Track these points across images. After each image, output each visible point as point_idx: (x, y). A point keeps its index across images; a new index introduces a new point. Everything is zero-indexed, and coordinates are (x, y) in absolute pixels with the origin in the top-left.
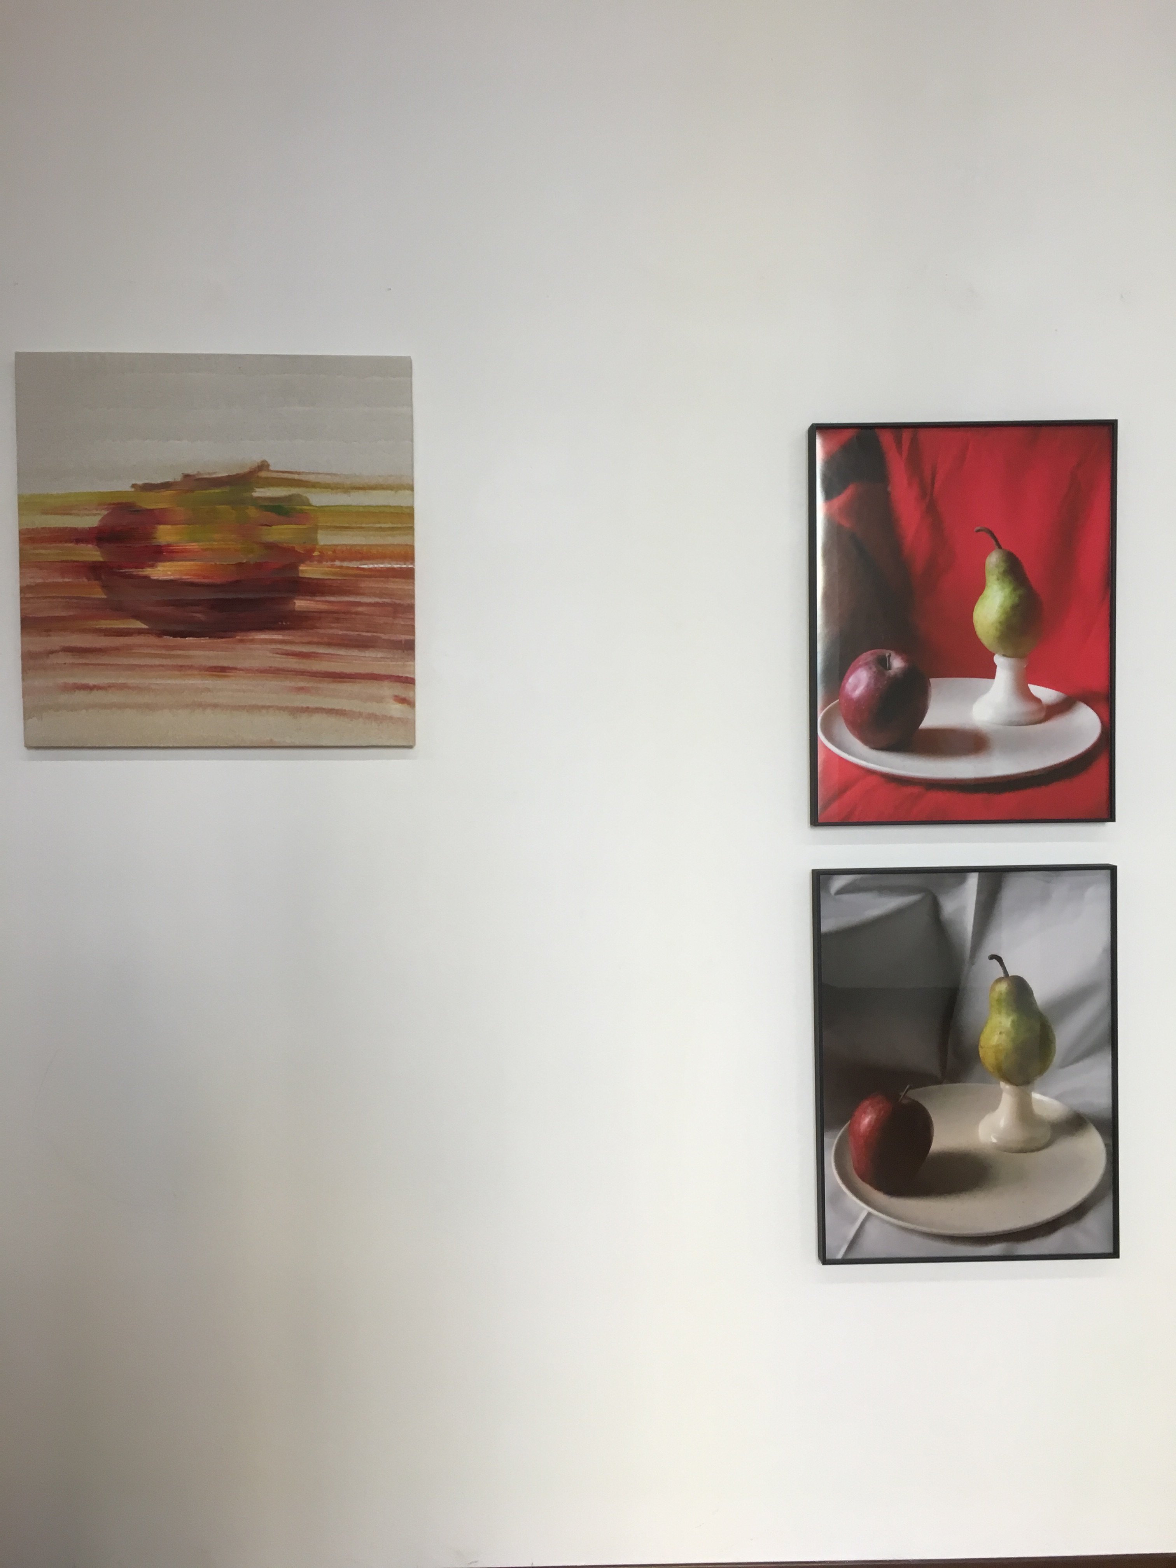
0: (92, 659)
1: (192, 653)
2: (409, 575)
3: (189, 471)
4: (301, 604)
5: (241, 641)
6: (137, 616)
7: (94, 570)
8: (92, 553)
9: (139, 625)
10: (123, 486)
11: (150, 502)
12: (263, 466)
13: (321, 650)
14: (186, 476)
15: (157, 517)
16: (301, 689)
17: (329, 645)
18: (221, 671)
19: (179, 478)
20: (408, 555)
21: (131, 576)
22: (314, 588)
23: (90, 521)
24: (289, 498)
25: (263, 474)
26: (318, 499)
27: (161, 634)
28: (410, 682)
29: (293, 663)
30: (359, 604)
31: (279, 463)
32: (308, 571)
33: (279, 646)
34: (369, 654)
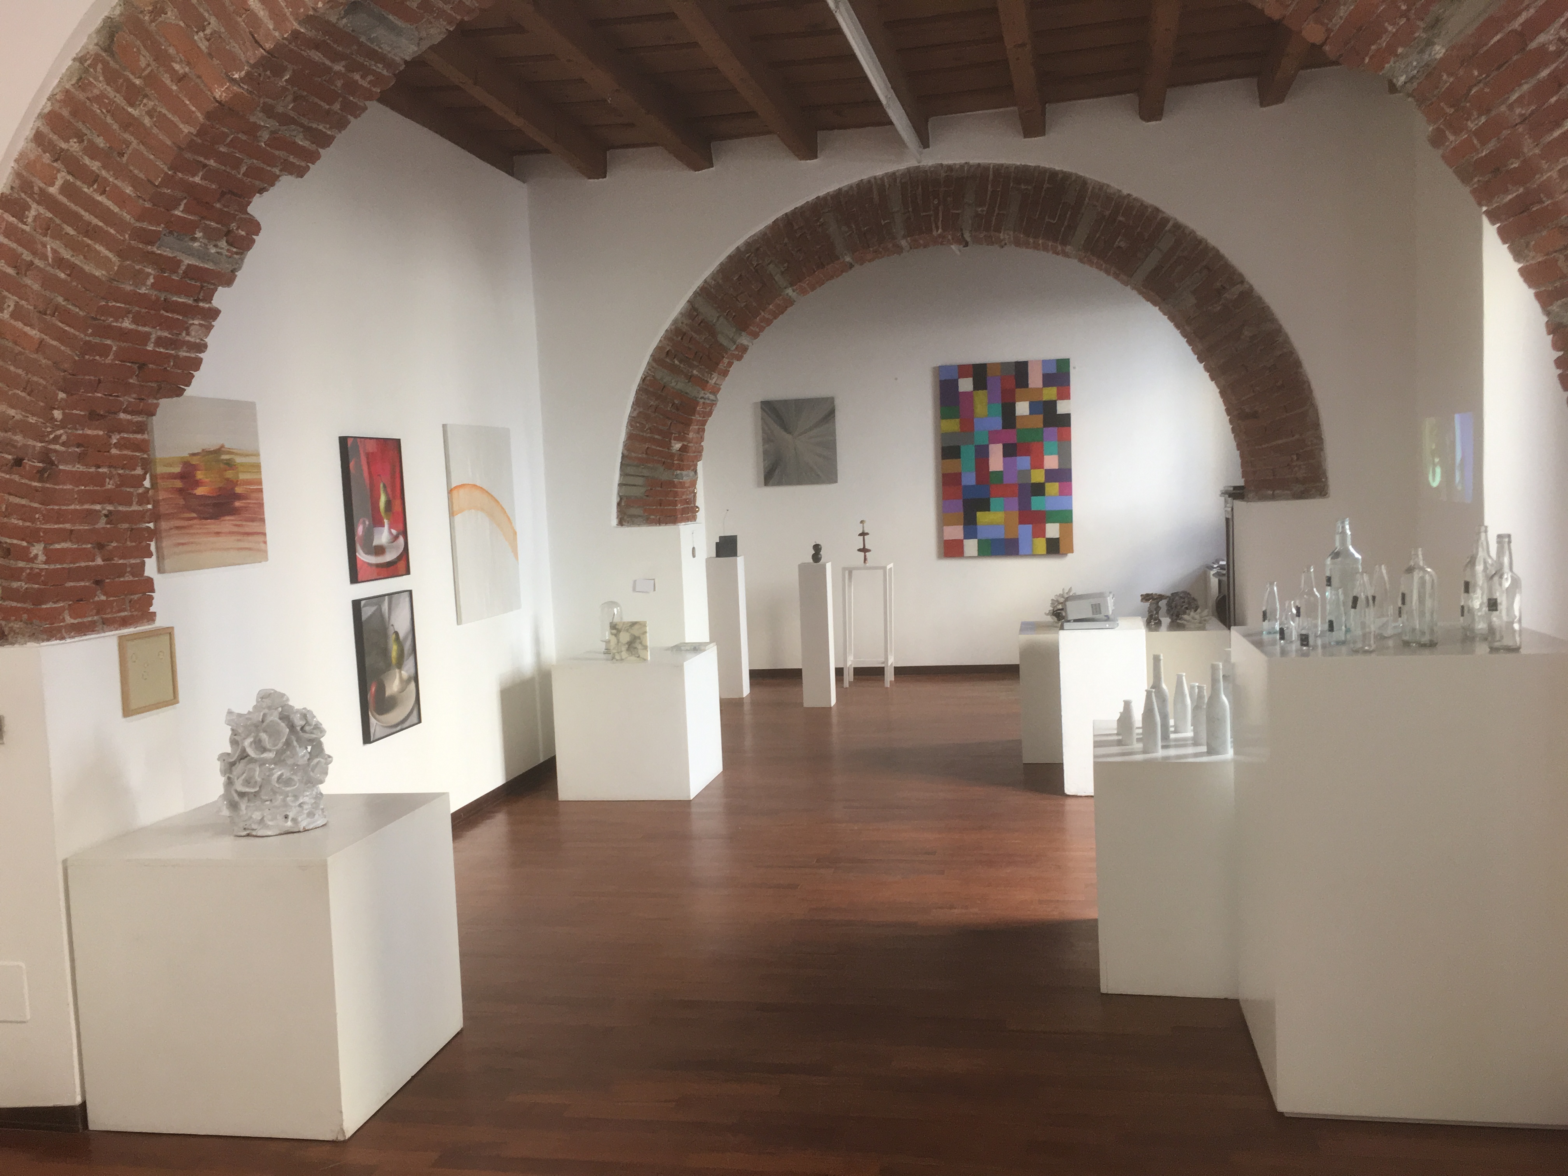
0: (183, 531)
1: (209, 526)
2: (261, 491)
3: (204, 448)
4: (237, 504)
5: (223, 520)
6: (194, 511)
7: (180, 491)
8: (179, 484)
9: (194, 515)
10: (185, 454)
11: (195, 461)
12: (222, 446)
13: (244, 523)
14: (203, 450)
15: (195, 468)
16: (238, 540)
17: (246, 521)
18: (218, 534)
19: (200, 451)
20: (260, 482)
21: (190, 494)
22: (239, 497)
23: (177, 470)
24: (229, 460)
25: (223, 449)
26: (238, 460)
27: (201, 518)
28: (264, 534)
29: (236, 529)
30: (249, 503)
31: (227, 445)
32: (238, 490)
33: (233, 522)
34: (255, 524)
